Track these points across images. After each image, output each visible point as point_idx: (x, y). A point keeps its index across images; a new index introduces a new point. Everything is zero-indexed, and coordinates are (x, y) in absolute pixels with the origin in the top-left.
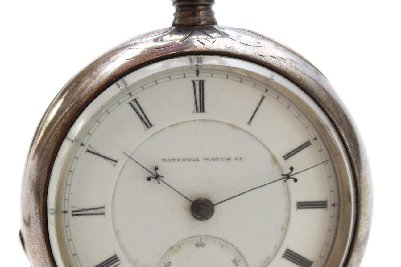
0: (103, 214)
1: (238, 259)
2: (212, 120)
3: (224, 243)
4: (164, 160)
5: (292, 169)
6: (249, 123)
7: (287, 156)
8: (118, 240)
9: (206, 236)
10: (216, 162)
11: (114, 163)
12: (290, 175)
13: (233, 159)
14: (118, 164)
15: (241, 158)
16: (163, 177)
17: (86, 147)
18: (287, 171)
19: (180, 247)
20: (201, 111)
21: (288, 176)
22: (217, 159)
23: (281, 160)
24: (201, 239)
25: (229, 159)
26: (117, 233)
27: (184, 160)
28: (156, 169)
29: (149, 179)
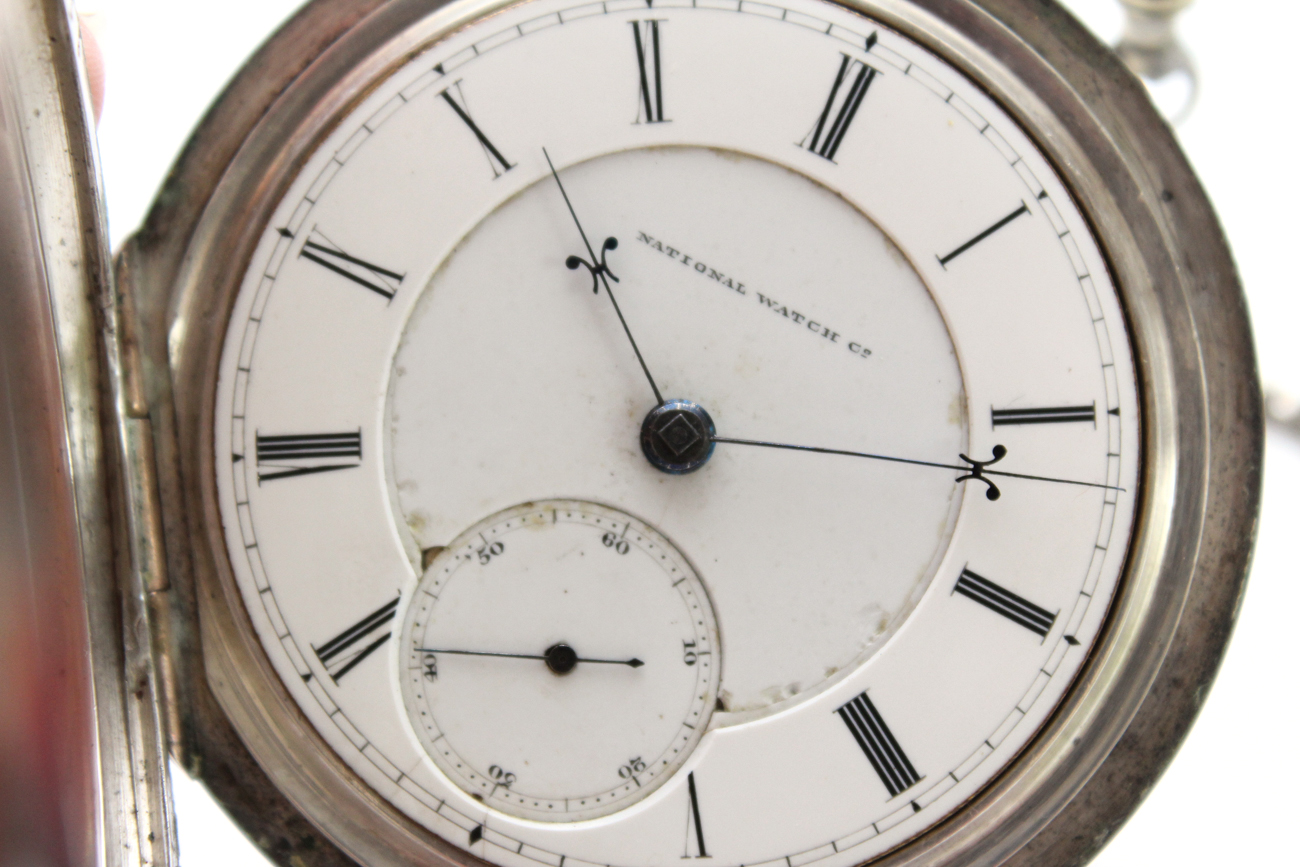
0: (389, 296)
1: (702, 646)
2: (839, 196)
3: (693, 575)
4: (646, 238)
5: (999, 452)
6: (945, 260)
7: (1003, 417)
8: (391, 393)
9: (649, 526)
10: (789, 322)
11: (500, 167)
12: (985, 468)
13: (843, 342)
14: (507, 176)
15: (868, 352)
16: (616, 280)
17: (446, 83)
18: (982, 454)
19: (555, 518)
20: (822, 153)
21: (977, 470)
22: (797, 317)
23: (981, 417)
24: (627, 526)
25: (830, 335)
26: (398, 371)
27: (701, 268)
28: (611, 244)
29: (573, 263)
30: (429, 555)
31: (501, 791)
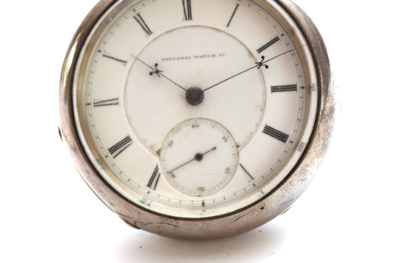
0: (117, 104)
1: (227, 136)
2: (198, 26)
3: (216, 124)
4: (163, 60)
5: (263, 57)
6: (228, 25)
7: (260, 50)
8: (130, 124)
9: (200, 118)
10: (203, 58)
11: (124, 63)
12: (262, 62)
13: (217, 55)
14: (127, 65)
15: (224, 54)
16: (162, 71)
17: (103, 53)
18: (260, 60)
19: (180, 129)
20: (189, 19)
21: (260, 64)
22: (205, 56)
23: (255, 53)
25: (214, 56)
26: (129, 119)
27: (178, 59)
28: (156, 65)
29: (151, 74)
30: (158, 153)
31: (203, 192)
